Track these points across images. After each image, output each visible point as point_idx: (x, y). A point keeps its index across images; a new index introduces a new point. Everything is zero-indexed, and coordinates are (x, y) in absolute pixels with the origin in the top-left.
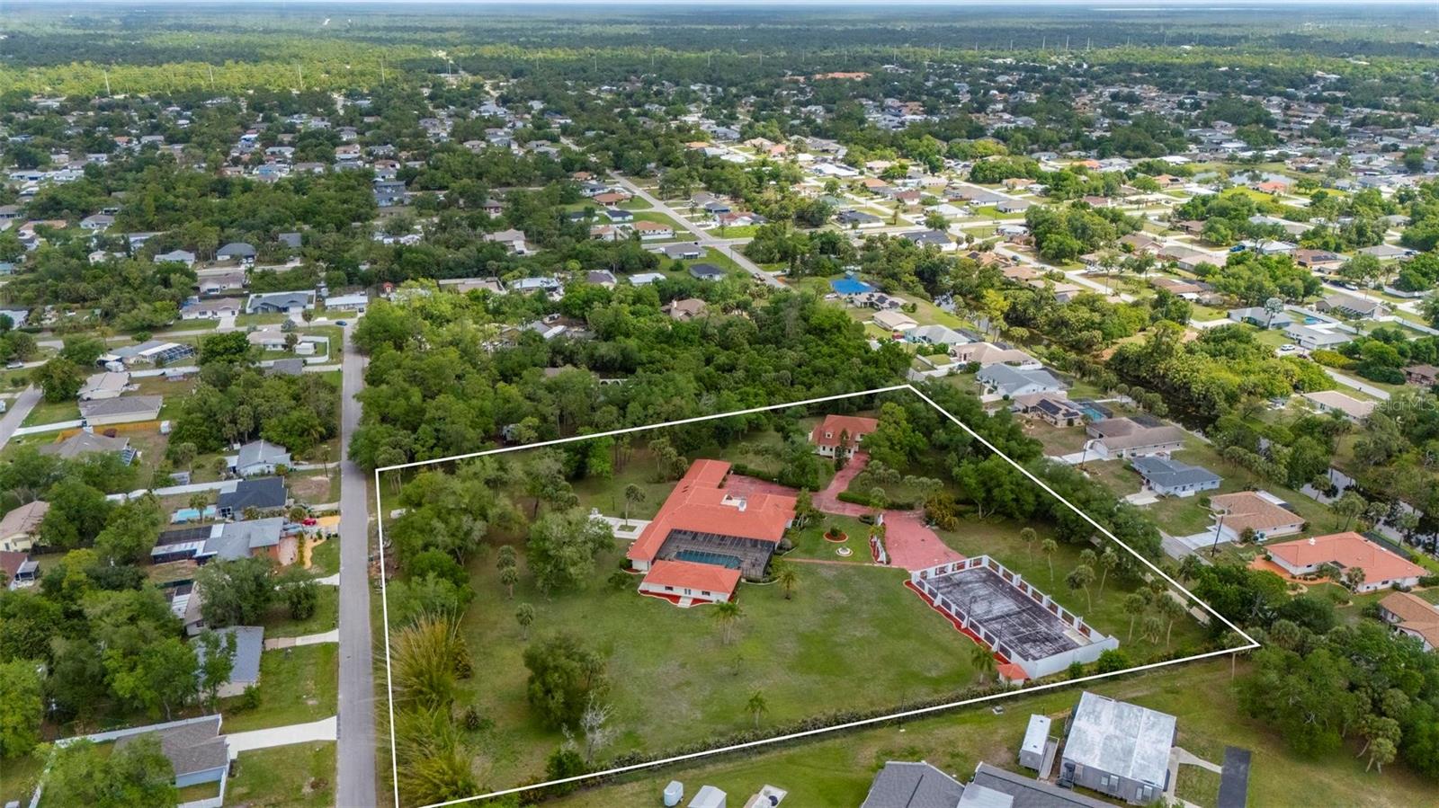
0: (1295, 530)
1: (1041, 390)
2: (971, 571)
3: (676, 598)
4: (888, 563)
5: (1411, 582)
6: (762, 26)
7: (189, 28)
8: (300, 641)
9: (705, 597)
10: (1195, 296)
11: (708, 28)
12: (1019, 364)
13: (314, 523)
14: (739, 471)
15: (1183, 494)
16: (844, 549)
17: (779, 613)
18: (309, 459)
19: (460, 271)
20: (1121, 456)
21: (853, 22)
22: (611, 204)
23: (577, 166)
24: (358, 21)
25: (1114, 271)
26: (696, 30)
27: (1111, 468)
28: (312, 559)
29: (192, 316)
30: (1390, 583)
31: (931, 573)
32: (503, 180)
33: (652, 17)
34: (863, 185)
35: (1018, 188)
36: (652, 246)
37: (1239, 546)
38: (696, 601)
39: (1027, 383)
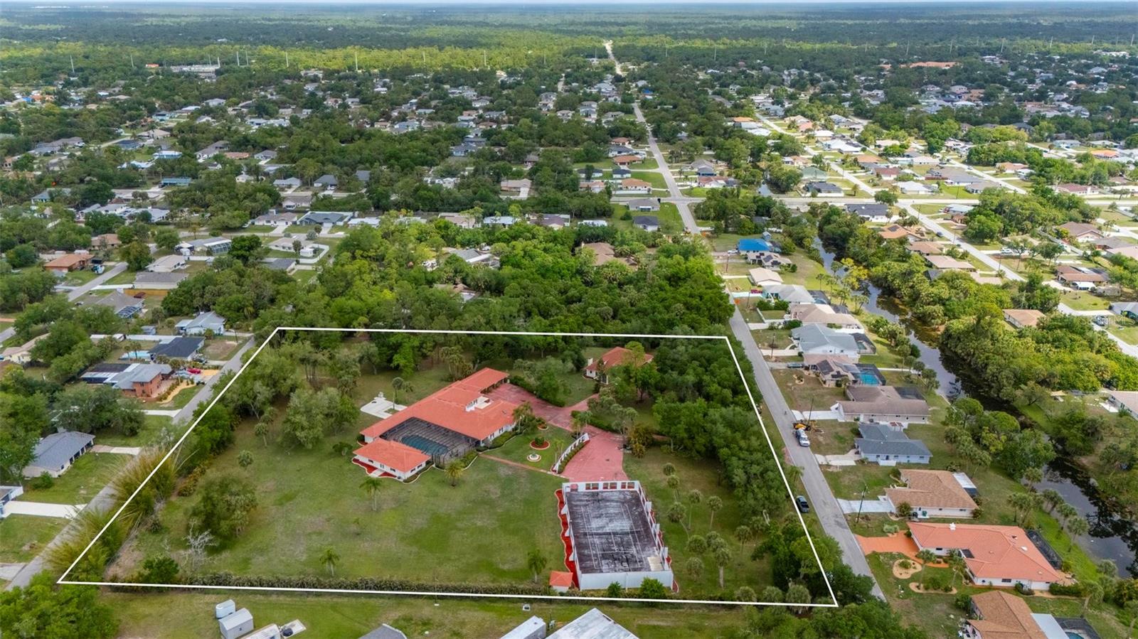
0: (966, 514)
1: (838, 351)
2: (620, 492)
3: (372, 469)
4: (560, 472)
5: (1039, 587)
6: (902, 21)
7: (451, 24)
8: (115, 450)
9: (392, 472)
10: (1090, 285)
11: (850, 22)
12: (840, 327)
13: (199, 372)
14: (515, 382)
15: (883, 463)
16: (534, 456)
17: (436, 495)
18: (237, 329)
19: (456, 207)
20: (858, 420)
21: (990, 17)
22: (624, 164)
23: (622, 133)
24: (569, 17)
25: (1026, 254)
26: (835, 25)
27: (839, 429)
28: (175, 397)
29: (261, 223)
30: (1013, 584)
31: (582, 487)
32: (556, 141)
33: (805, 14)
34: (856, 160)
35: (1008, 172)
36: (621, 199)
37: (893, 518)
38: (386, 474)
39: (825, 343)
